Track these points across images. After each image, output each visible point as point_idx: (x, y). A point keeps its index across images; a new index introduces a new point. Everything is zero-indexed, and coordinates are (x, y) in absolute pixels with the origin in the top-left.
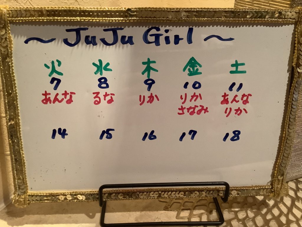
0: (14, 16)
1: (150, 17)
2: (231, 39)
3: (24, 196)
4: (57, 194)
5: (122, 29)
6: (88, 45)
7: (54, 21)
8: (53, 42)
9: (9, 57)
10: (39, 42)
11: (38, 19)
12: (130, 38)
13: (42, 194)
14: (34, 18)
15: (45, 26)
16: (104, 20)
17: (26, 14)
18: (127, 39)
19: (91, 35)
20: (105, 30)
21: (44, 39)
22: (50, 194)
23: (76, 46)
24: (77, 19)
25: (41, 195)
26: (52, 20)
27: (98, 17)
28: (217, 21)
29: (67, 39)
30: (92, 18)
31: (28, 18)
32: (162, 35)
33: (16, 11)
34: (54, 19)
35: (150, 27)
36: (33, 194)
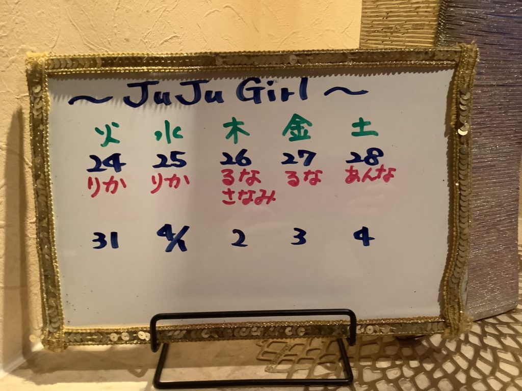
0: (56, 67)
1: (245, 64)
2: (363, 92)
3: (58, 335)
4: (107, 331)
5: (207, 82)
6: (159, 105)
7: (111, 72)
8: (110, 101)
9: (42, 123)
10: (90, 103)
11: (88, 70)
12: (219, 94)
13: (84, 331)
14: (84, 69)
15: (99, 79)
16: (182, 69)
17: (73, 64)
18: (213, 95)
19: (163, 91)
20: (182, 84)
21: (97, 98)
22: (96, 331)
23: (142, 106)
24: (143, 69)
25: (83, 333)
26: (109, 71)
27: (172, 66)
28: (342, 66)
29: (129, 97)
30: (165, 68)
31: (74, 70)
32: (263, 88)
33: (59, 59)
34: (111, 70)
35: (246, 78)
36: (70, 331)
